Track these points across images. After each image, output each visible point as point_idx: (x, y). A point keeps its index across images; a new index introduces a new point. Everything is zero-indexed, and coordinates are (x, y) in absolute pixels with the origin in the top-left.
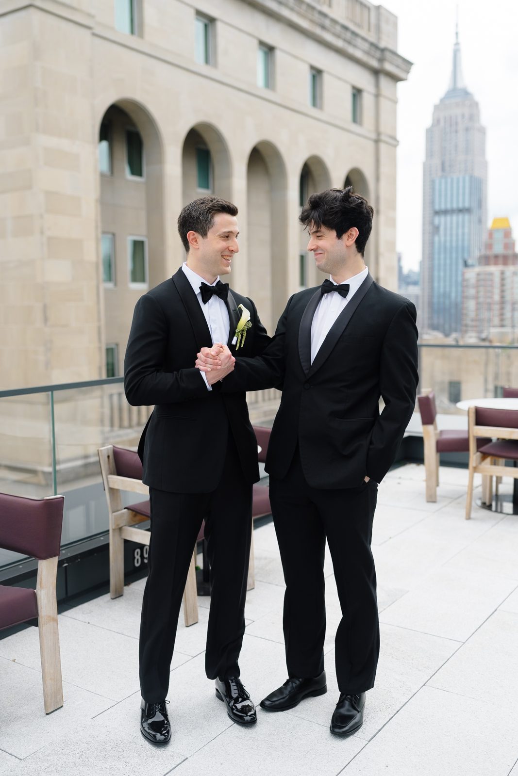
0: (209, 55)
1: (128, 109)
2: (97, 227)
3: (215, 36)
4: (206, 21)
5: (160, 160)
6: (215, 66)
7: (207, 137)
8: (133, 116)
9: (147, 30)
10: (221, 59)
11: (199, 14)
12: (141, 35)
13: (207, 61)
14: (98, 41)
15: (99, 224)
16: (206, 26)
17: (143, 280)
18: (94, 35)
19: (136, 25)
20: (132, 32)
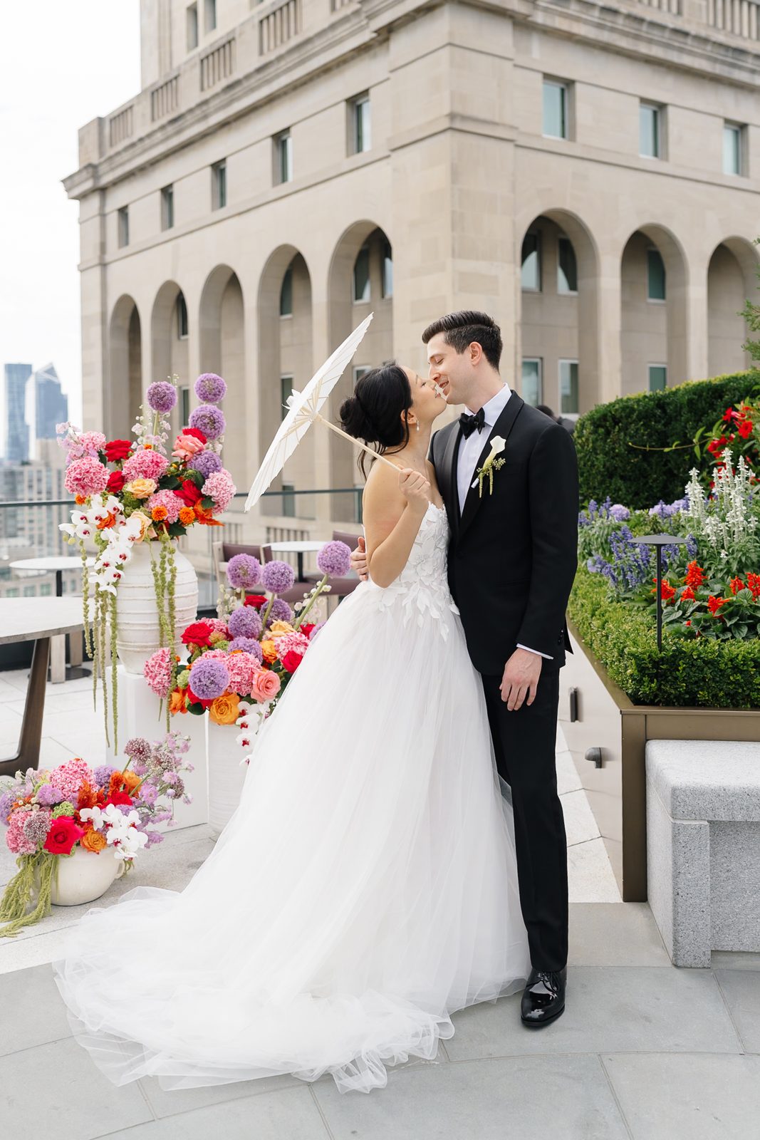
0: (658, 146)
1: (557, 219)
2: (516, 353)
3: (666, 124)
4: (655, 108)
5: (595, 274)
6: (666, 158)
7: (657, 240)
8: (563, 226)
9: (579, 130)
10: (673, 149)
11: (644, 101)
12: (573, 139)
13: (656, 154)
14: (520, 151)
15: (519, 349)
16: (655, 113)
17: (576, 411)
18: (517, 146)
19: (567, 128)
20: (563, 136)
